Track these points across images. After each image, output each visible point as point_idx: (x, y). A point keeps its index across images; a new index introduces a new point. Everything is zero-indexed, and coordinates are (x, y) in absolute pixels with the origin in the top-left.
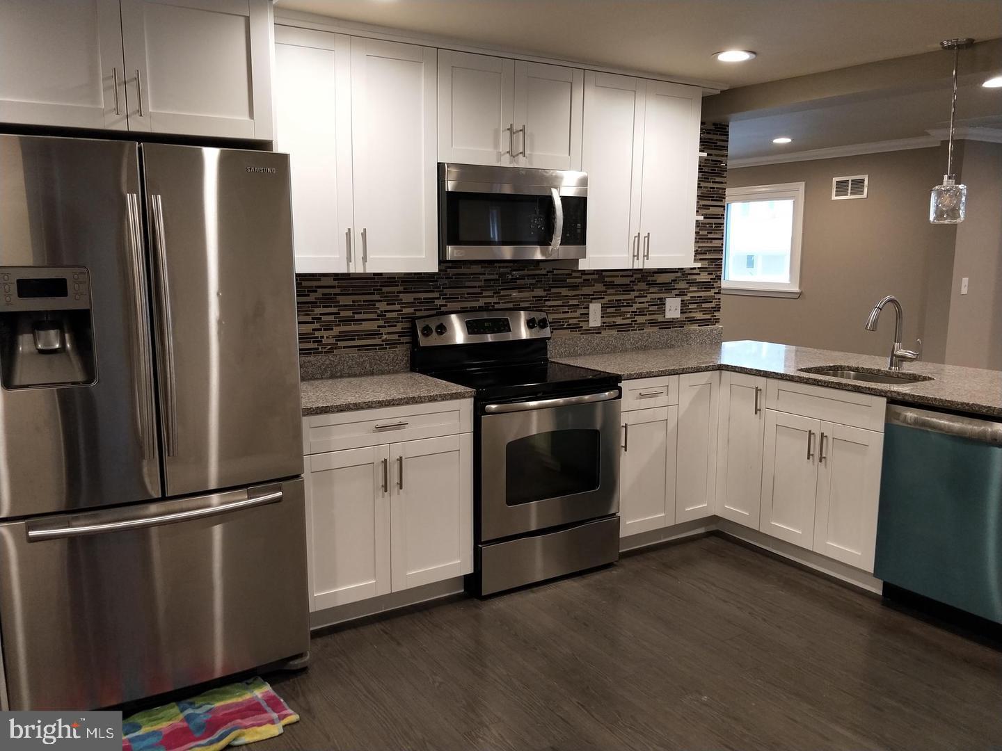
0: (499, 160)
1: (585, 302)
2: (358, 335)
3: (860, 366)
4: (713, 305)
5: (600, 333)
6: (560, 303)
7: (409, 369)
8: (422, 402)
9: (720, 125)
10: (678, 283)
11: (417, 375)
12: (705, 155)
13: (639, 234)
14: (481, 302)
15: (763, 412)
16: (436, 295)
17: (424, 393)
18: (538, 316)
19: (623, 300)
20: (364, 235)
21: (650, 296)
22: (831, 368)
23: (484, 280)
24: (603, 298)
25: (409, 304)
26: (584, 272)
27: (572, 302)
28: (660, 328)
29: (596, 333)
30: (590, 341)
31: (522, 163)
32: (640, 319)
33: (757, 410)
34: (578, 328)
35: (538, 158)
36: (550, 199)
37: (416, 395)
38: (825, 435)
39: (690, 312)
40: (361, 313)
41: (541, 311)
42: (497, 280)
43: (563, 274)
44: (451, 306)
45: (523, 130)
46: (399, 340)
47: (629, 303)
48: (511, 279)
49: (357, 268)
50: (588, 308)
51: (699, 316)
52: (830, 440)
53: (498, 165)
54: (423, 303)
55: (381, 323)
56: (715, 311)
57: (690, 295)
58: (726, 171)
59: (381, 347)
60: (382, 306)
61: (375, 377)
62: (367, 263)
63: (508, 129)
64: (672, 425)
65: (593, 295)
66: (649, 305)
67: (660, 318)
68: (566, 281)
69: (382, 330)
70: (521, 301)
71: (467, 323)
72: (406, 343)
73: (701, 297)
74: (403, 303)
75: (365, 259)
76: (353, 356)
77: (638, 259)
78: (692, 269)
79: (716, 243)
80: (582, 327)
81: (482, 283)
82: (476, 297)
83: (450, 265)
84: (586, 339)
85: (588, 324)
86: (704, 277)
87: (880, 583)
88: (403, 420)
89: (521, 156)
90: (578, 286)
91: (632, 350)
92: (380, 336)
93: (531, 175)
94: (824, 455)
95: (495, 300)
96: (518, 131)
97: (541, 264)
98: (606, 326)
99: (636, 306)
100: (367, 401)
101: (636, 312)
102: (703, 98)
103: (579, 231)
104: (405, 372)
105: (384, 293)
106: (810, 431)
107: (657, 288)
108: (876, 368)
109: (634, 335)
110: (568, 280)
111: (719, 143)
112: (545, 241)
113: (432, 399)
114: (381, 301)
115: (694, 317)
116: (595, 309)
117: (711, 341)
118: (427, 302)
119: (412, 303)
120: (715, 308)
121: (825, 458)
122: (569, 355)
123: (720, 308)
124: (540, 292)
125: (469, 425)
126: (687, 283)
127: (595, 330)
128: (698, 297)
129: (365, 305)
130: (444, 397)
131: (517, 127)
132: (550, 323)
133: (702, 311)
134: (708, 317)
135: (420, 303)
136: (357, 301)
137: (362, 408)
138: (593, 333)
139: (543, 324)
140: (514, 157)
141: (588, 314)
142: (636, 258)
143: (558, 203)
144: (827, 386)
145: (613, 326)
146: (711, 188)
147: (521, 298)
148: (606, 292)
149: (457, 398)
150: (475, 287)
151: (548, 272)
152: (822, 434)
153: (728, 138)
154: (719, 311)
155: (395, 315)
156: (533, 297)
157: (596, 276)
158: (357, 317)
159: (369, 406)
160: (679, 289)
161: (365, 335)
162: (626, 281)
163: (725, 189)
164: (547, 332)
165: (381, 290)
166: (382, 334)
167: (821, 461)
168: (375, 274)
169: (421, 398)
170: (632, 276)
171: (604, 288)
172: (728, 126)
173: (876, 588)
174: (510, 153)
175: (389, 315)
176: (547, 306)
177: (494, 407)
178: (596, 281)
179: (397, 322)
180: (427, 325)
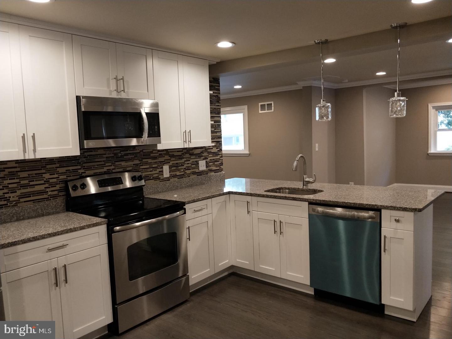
0: (111, 94)
1: (161, 165)
2: (32, 194)
3: (290, 187)
4: (219, 163)
5: (170, 180)
6: (148, 167)
7: (65, 210)
8: (76, 231)
9: (216, 79)
10: (204, 153)
11: (71, 214)
12: (212, 92)
13: (186, 131)
14: (105, 169)
15: (251, 212)
16: (79, 167)
17: (77, 225)
18: (137, 174)
19: (179, 163)
20: (33, 137)
21: (191, 160)
22: (277, 189)
23: (106, 157)
24: (170, 163)
25: (62, 174)
26: (159, 151)
27: (154, 166)
28: (197, 175)
29: (167, 180)
30: (165, 185)
31: (123, 96)
32: (188, 172)
33: (248, 212)
34: (158, 178)
35: (131, 93)
36: (140, 114)
37: (72, 227)
38: (281, 221)
39: (210, 167)
40: (34, 181)
41: (138, 171)
42: (112, 157)
43: (148, 152)
44: (88, 173)
45: (123, 79)
46: (59, 194)
47: (182, 164)
48: (121, 156)
49: (30, 156)
50: (162, 168)
51: (214, 168)
52: (284, 223)
53: (111, 96)
54: (71, 172)
55: (47, 185)
56: (221, 165)
57: (209, 158)
58: (220, 100)
59: (47, 199)
60: (47, 176)
61: (45, 217)
62: (36, 153)
63: (115, 78)
64: (210, 224)
65: (164, 161)
66: (191, 165)
67: (197, 171)
68: (150, 155)
69: (47, 190)
70: (127, 167)
71: (98, 181)
72: (63, 195)
73: (214, 159)
74: (59, 173)
75: (35, 151)
76: (30, 207)
77: (186, 143)
78: (209, 146)
79: (218, 134)
80: (160, 178)
81: (105, 159)
82: (102, 167)
83: (86, 150)
84: (163, 184)
85: (163, 176)
86: (215, 150)
87: (312, 289)
88: (65, 243)
89: (122, 92)
90: (157, 157)
91: (186, 187)
92: (46, 193)
93: (128, 102)
94: (282, 231)
95: (113, 167)
96: (120, 80)
97: (136, 147)
98: (172, 176)
99: (186, 165)
100: (41, 234)
101: (186, 168)
102: (209, 66)
103: (156, 130)
104: (64, 212)
105: (48, 169)
106: (274, 220)
107: (194, 156)
108: (297, 187)
109: (185, 180)
110: (151, 155)
111: (216, 88)
112: (139, 135)
113: (82, 228)
114: (46, 173)
115: (211, 169)
116: (166, 168)
117: (220, 180)
118: (74, 172)
119: (64, 173)
120: (221, 164)
121: (282, 232)
122: (154, 193)
123: (223, 164)
124: (137, 162)
125: (105, 240)
126: (208, 153)
127: (167, 179)
128: (213, 159)
129: (36, 176)
130: (89, 226)
131: (120, 77)
132: (144, 177)
133: (215, 166)
134: (218, 168)
135: (70, 172)
136: (31, 175)
137: (38, 239)
138: (166, 181)
139: (140, 178)
140: (119, 93)
141: (163, 171)
142: (185, 142)
143: (144, 116)
144: (280, 198)
145: (175, 176)
146: (214, 108)
147: (127, 165)
148: (171, 159)
149: (97, 226)
150: (101, 161)
151: (140, 151)
152: (280, 221)
153: (220, 85)
154: (223, 165)
155: (55, 180)
156: (133, 164)
157: (165, 152)
158: (31, 183)
159: (43, 237)
160: (204, 156)
161: (37, 193)
162: (180, 153)
163: (220, 108)
164: (143, 183)
165: (46, 167)
166: (48, 192)
167: (281, 234)
168: (41, 159)
169: (75, 228)
170: (182, 151)
171: (169, 158)
172: (219, 79)
173: (311, 292)
174: (117, 90)
175: (51, 181)
176: (141, 169)
177: (118, 228)
178: (165, 154)
179: (57, 184)
180: (75, 185)
